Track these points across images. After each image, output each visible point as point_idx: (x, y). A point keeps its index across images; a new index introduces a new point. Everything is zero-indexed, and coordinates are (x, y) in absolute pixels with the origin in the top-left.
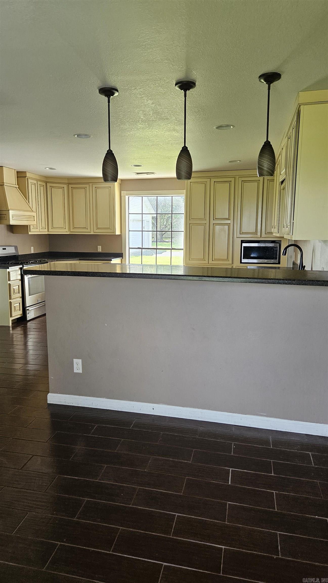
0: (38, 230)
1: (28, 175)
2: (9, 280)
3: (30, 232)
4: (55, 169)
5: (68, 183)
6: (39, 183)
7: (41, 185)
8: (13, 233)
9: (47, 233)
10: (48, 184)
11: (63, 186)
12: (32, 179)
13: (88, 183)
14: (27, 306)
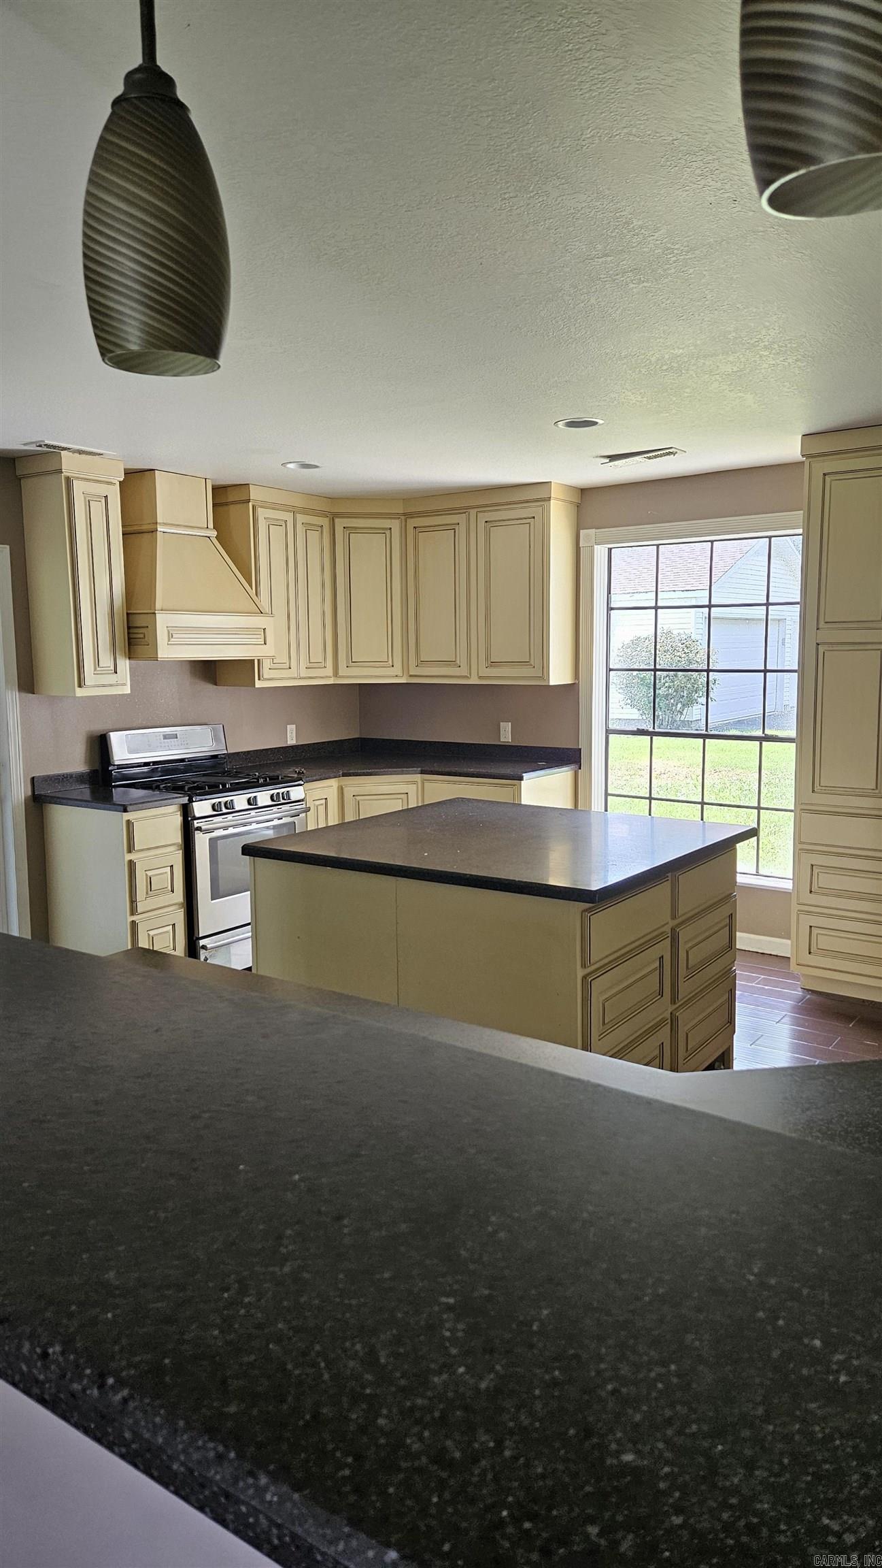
0: (293, 672)
1: (255, 494)
2: (130, 849)
3: (259, 679)
4: (316, 467)
5: (404, 514)
6: (301, 518)
7: (310, 524)
8: (216, 685)
9: (331, 681)
10: (337, 520)
11: (386, 523)
12: (274, 507)
13: (464, 510)
14: (200, 936)
